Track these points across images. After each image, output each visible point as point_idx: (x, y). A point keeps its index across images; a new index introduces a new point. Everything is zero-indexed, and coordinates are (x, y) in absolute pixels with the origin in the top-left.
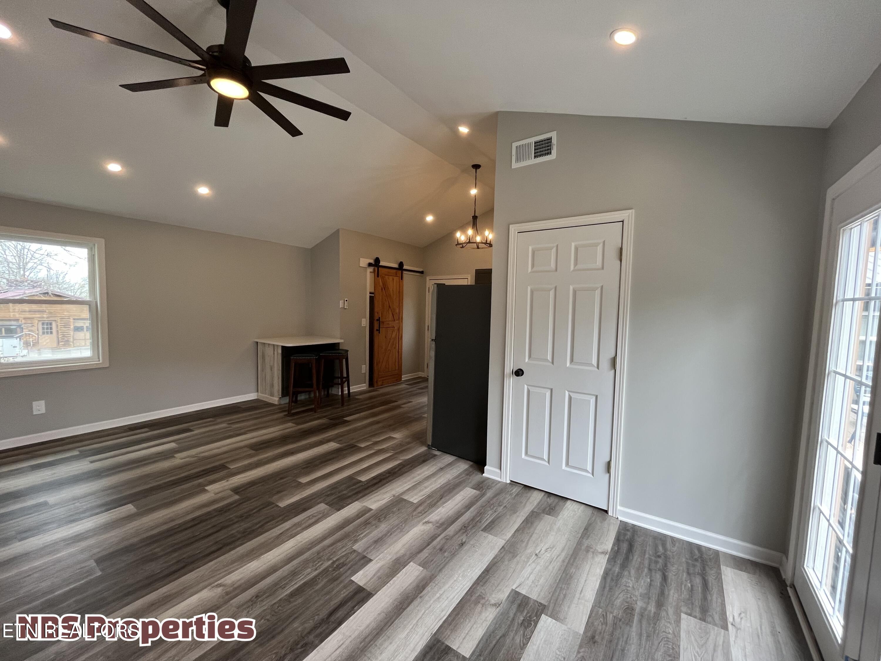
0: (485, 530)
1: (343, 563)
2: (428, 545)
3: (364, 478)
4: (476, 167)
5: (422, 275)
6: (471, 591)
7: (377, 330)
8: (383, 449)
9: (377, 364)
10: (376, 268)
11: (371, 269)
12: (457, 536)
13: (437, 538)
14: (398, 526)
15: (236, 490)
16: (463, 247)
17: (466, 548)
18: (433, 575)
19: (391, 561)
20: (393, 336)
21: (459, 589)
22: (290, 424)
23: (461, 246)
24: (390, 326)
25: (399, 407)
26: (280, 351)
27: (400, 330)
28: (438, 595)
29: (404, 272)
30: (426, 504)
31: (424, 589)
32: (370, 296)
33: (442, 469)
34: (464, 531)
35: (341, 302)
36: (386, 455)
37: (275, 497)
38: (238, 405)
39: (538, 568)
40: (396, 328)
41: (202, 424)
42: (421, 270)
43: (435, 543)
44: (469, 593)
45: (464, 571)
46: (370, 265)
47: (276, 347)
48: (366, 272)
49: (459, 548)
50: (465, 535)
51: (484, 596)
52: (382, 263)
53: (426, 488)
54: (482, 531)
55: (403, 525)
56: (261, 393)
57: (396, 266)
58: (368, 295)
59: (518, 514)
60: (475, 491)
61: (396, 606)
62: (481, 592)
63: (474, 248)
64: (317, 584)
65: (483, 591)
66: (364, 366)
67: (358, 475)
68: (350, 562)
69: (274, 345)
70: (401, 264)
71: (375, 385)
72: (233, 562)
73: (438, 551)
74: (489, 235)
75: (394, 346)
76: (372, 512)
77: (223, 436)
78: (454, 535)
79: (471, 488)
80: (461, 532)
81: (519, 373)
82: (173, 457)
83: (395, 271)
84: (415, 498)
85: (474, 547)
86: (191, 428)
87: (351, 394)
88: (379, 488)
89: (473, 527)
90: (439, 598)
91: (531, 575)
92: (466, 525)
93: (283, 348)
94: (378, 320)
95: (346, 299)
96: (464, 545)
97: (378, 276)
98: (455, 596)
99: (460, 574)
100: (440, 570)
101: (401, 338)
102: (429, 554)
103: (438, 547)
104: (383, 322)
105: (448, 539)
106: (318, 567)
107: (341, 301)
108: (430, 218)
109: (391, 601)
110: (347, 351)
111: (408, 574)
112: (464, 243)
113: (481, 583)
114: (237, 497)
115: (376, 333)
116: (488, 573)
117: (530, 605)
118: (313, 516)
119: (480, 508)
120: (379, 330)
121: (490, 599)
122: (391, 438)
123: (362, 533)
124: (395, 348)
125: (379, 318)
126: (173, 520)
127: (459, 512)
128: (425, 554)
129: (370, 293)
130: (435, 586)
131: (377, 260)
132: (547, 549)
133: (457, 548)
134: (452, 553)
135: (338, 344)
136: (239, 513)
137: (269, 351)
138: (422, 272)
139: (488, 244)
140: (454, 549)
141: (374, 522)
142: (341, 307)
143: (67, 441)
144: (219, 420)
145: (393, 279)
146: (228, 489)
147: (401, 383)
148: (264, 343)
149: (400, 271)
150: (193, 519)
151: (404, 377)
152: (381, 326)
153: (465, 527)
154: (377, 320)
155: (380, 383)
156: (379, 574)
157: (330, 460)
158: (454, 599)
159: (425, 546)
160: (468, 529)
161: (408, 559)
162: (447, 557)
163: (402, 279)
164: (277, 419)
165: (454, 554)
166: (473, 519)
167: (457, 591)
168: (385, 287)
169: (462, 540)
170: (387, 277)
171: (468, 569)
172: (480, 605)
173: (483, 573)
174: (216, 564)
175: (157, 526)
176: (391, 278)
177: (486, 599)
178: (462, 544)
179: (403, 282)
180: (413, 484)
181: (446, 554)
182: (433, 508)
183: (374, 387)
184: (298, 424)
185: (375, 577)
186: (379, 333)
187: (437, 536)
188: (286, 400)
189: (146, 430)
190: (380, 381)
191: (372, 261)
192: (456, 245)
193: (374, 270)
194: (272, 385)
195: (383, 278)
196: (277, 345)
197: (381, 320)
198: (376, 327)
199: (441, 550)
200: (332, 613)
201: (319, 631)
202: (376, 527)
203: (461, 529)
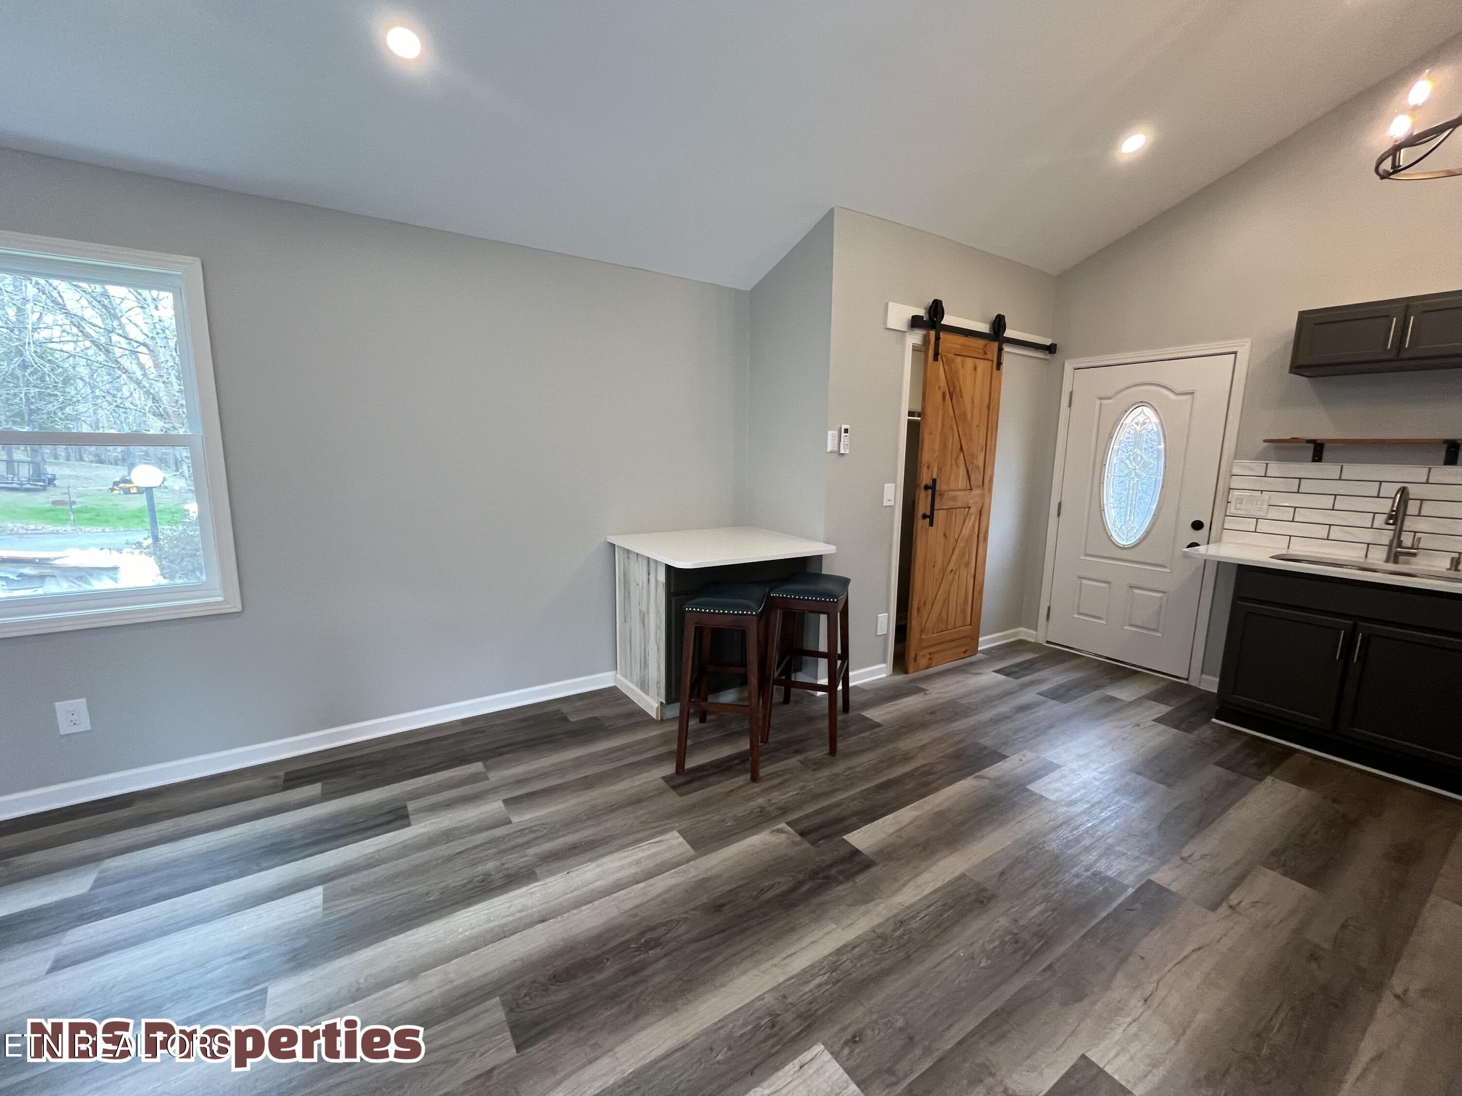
5: (1048, 357)
7: (924, 516)
9: (918, 609)
10: (932, 333)
11: (916, 338)
20: (966, 532)
24: (959, 504)
26: (662, 577)
27: (982, 513)
29: (1007, 348)
32: (909, 422)
35: (832, 435)
40: (974, 510)
42: (1048, 342)
46: (915, 322)
47: (652, 564)
48: (902, 342)
52: (948, 320)
56: (621, 674)
57: (984, 328)
58: (905, 419)
66: (883, 617)
69: (647, 560)
70: (999, 324)
71: (911, 666)
75: (966, 559)
83: (981, 343)
87: (852, 698)
93: (669, 569)
94: (932, 487)
95: (847, 427)
97: (936, 358)
101: (981, 536)
104: (941, 495)
107: (830, 433)
110: (844, 582)
115: (921, 524)
120: (930, 518)
124: (967, 565)
125: (934, 481)
129: (911, 414)
131: (936, 309)
135: (818, 559)
137: (638, 572)
138: (1051, 349)
142: (828, 451)
145: (975, 369)
147: (980, 662)
148: (628, 551)
149: (995, 345)
151: (986, 642)
152: (937, 506)
154: (926, 488)
155: (923, 661)
163: (999, 364)
168: (953, 392)
170: (959, 359)
176: (969, 362)
179: (1000, 379)
183: (906, 672)
186: (931, 524)
188: (674, 711)
190: (924, 656)
191: (921, 312)
193: (926, 339)
194: (645, 664)
195: (949, 362)
196: (656, 562)
197: (937, 488)
198: (923, 506)
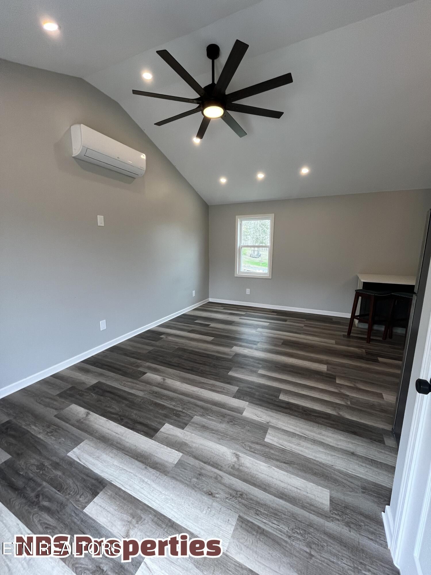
0: (241, 520)
1: (181, 416)
2: (205, 463)
6: (147, 509)
8: (347, 395)
12: (223, 487)
13: (217, 468)
14: (225, 436)
17: (206, 498)
18: (168, 473)
19: (184, 441)
21: (151, 497)
28: (146, 480)
30: (267, 450)
31: (154, 468)
33: (353, 454)
36: (338, 400)
37: (237, 369)
41: (297, 320)
43: (209, 468)
44: (145, 507)
45: (173, 499)
49: (204, 492)
51: (140, 522)
54: (240, 516)
55: (228, 439)
60: (328, 503)
61: (141, 454)
62: (145, 520)
64: (163, 410)
65: (146, 521)
68: (182, 419)
72: (177, 376)
73: (198, 472)
76: (238, 415)
78: (224, 485)
79: (330, 497)
80: (231, 491)
85: (209, 508)
88: (276, 410)
89: (245, 505)
90: (143, 481)
92: (244, 496)
96: (211, 496)
98: (143, 494)
99: (169, 496)
100: (174, 478)
102: (193, 466)
103: (203, 471)
105: (217, 479)
106: (177, 406)
109: (145, 450)
111: (170, 454)
113: (156, 518)
114: (230, 357)
116: (170, 526)
118: (224, 388)
119: (288, 512)
121: (136, 529)
123: (211, 416)
127: (269, 486)
128: (192, 461)
130: (156, 476)
133: (205, 490)
134: (196, 485)
136: (216, 363)
140: (202, 487)
141: (226, 420)
143: (252, 308)
153: (241, 495)
156: (170, 437)
158: (140, 494)
159: (204, 460)
160: (239, 499)
161: (186, 451)
162: (190, 482)
165: (196, 487)
166: (258, 503)
167: (149, 496)
171: (175, 503)
172: (130, 519)
173: (170, 520)
177: (136, 525)
178: (211, 494)
181: (195, 480)
182: (264, 459)
185: (167, 435)
187: (220, 467)
189: (275, 314)
196: (362, 281)
199: (200, 475)
200: (141, 423)
201: (130, 422)
202: (221, 422)
203: (235, 490)
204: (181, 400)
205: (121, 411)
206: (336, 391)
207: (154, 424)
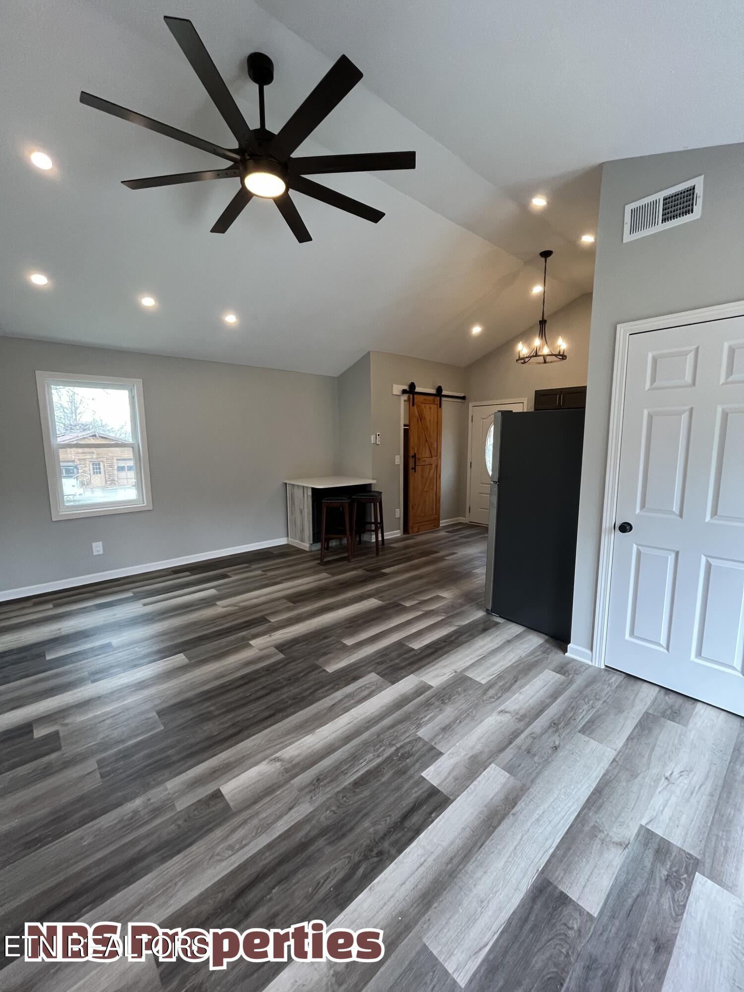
0: (583, 731)
1: (409, 752)
2: (511, 743)
3: (417, 645)
4: (546, 254)
5: (463, 401)
6: (581, 818)
7: (412, 469)
8: (432, 610)
9: (412, 508)
10: (411, 396)
11: (405, 397)
12: (546, 735)
13: (520, 734)
14: (468, 712)
15: (281, 647)
16: (524, 363)
17: (561, 753)
18: (524, 785)
19: (467, 757)
20: (431, 475)
21: (564, 812)
22: (324, 575)
23: (523, 361)
24: (427, 463)
25: (442, 559)
26: (310, 493)
27: (438, 468)
28: (536, 816)
29: (443, 399)
30: (497, 687)
31: (515, 804)
32: (404, 429)
33: (509, 642)
34: (555, 729)
35: (373, 437)
36: (436, 618)
37: (322, 660)
38: (270, 550)
39: (674, 799)
40: (433, 466)
41: (238, 569)
42: (462, 395)
43: (518, 741)
44: (579, 819)
45: (565, 787)
46: (404, 392)
47: (305, 489)
48: (400, 400)
49: (553, 753)
50: (557, 734)
51: (601, 828)
52: (418, 389)
53: (493, 665)
54: (579, 732)
55: (474, 712)
56: (291, 538)
57: (433, 391)
58: (402, 428)
59: (625, 714)
60: (559, 675)
61: (484, 820)
62: (596, 822)
63: (539, 363)
64: (383, 775)
65: (598, 820)
66: (397, 510)
67: (408, 641)
68: (417, 751)
69: (303, 487)
70: (439, 389)
71: (410, 531)
72: (288, 733)
73: (525, 753)
74: (562, 344)
75: (431, 487)
76: (432, 690)
77: (259, 584)
78: (543, 734)
79: (553, 671)
80: (550, 731)
81: (625, 528)
82: (215, 605)
83: (431, 398)
84: (482, 677)
85: (573, 754)
86: (229, 574)
87: (385, 542)
88: (435, 659)
89: (566, 725)
90: (538, 820)
91: (666, 809)
92: (556, 722)
93: (313, 489)
94: (414, 456)
95: (379, 433)
96: (559, 750)
97: (413, 405)
98: (559, 821)
99: (561, 790)
100: (532, 781)
101: (438, 477)
102: (514, 756)
103: (524, 748)
104: (419, 459)
105: (534, 737)
106: (380, 753)
107: (372, 436)
108: (476, 330)
109: (475, 814)
110: (380, 493)
111: (491, 779)
112: (527, 357)
113: (593, 808)
114: (281, 656)
115: (411, 472)
116: (600, 794)
117: (674, 854)
118: (365, 687)
119: (569, 699)
120: (414, 468)
121: (611, 834)
122: (438, 598)
123: (425, 717)
124: (432, 489)
125: (415, 454)
126: (223, 676)
127: (542, 702)
128: (508, 754)
129: (405, 426)
130: (530, 802)
131: (412, 386)
132: (681, 772)
133: (550, 752)
134: (543, 759)
135: (370, 485)
136: (286, 675)
137: (298, 493)
138: (464, 398)
139: (561, 355)
140: (547, 754)
141: (437, 703)
142: (372, 442)
144: (254, 567)
145: (430, 408)
146: (271, 646)
147: (440, 530)
148: (293, 485)
149: (438, 398)
150: (243, 677)
151: (443, 523)
152: (417, 464)
153: (555, 724)
154: (413, 457)
155: (415, 529)
156: (454, 773)
157: (374, 620)
158: (560, 826)
159: (506, 743)
160: (560, 727)
161: (488, 759)
162: (539, 763)
163: (440, 406)
164: (310, 568)
165: (546, 760)
166: (564, 714)
167: (563, 814)
168: (421, 418)
169: (555, 742)
170: (423, 405)
171: (571, 785)
172: (598, 841)
173: (593, 793)
174: (271, 732)
175: (209, 681)
176: (428, 406)
177: (606, 833)
178: (556, 748)
179: (441, 411)
180: (477, 659)
181: (536, 759)
182: (508, 694)
183: (409, 534)
184: (333, 575)
185: (450, 777)
186: (415, 471)
187: (519, 731)
188: (318, 546)
189: (188, 573)
190: (416, 527)
191: (406, 388)
192: (517, 360)
193: (409, 397)
194: (303, 530)
195: (418, 406)
196: (307, 487)
197: (417, 456)
198: (411, 465)
199: (528, 752)
200: (406, 816)
201: (393, 838)
202: (441, 710)
203: (550, 726)
204: (366, 745)
205: (348, 854)
206: (419, 613)
207: (416, 794)
